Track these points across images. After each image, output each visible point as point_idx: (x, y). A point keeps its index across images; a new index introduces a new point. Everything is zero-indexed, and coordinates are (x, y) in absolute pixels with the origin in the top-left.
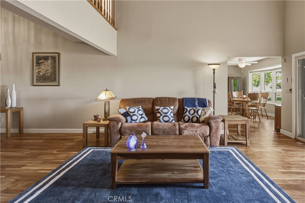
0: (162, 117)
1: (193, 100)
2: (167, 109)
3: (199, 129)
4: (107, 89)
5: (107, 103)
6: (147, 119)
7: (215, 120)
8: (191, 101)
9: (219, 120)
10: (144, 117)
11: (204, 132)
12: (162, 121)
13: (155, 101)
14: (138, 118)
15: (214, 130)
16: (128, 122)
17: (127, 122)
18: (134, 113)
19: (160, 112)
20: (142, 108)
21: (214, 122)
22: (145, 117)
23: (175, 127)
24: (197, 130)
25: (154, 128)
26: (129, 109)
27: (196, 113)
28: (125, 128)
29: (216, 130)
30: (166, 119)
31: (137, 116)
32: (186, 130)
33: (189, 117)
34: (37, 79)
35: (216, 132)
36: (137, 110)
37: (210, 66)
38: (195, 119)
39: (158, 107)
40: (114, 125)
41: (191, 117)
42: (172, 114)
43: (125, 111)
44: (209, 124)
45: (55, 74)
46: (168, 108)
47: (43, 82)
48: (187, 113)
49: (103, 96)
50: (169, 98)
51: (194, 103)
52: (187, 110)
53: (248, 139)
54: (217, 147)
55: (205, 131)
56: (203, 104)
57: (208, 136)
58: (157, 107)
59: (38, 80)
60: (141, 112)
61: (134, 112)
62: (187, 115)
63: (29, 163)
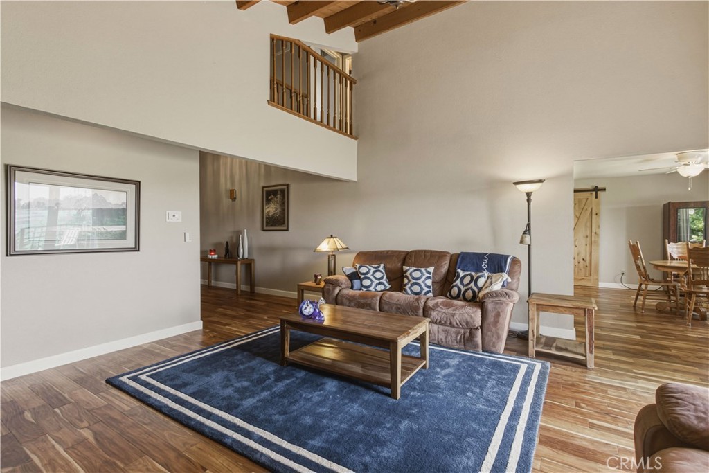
0: (409, 285)
1: (480, 256)
2: (421, 271)
3: (458, 312)
4: (332, 236)
5: (333, 256)
6: (389, 287)
7: (497, 299)
8: (475, 260)
9: (505, 299)
10: (383, 284)
11: (469, 318)
12: (409, 291)
13: (408, 258)
14: (372, 283)
15: (490, 319)
16: (355, 288)
17: (352, 288)
18: (367, 276)
19: (409, 275)
20: (385, 267)
21: (492, 301)
22: (386, 284)
23: (418, 303)
24: (454, 314)
25: (383, 301)
26: (360, 267)
27: (473, 283)
28: (343, 296)
29: (494, 319)
30: (416, 289)
31: (371, 280)
32: (434, 310)
33: (459, 290)
34: (267, 222)
35: (496, 322)
36: (373, 270)
37: (519, 186)
38: (469, 294)
39: (408, 268)
40: (329, 290)
41: (463, 289)
42: (429, 282)
43: (354, 271)
44: (482, 305)
45: (284, 213)
46: (423, 269)
47: (272, 226)
48: (458, 282)
49: (325, 246)
50: (431, 252)
51: (479, 263)
52: (459, 275)
53: (591, 352)
54: (499, 354)
55: (471, 317)
56: (497, 267)
57: (477, 328)
58: (405, 268)
59: (268, 224)
60: (378, 275)
61: (367, 273)
62: (456, 285)
63: (235, 323)
